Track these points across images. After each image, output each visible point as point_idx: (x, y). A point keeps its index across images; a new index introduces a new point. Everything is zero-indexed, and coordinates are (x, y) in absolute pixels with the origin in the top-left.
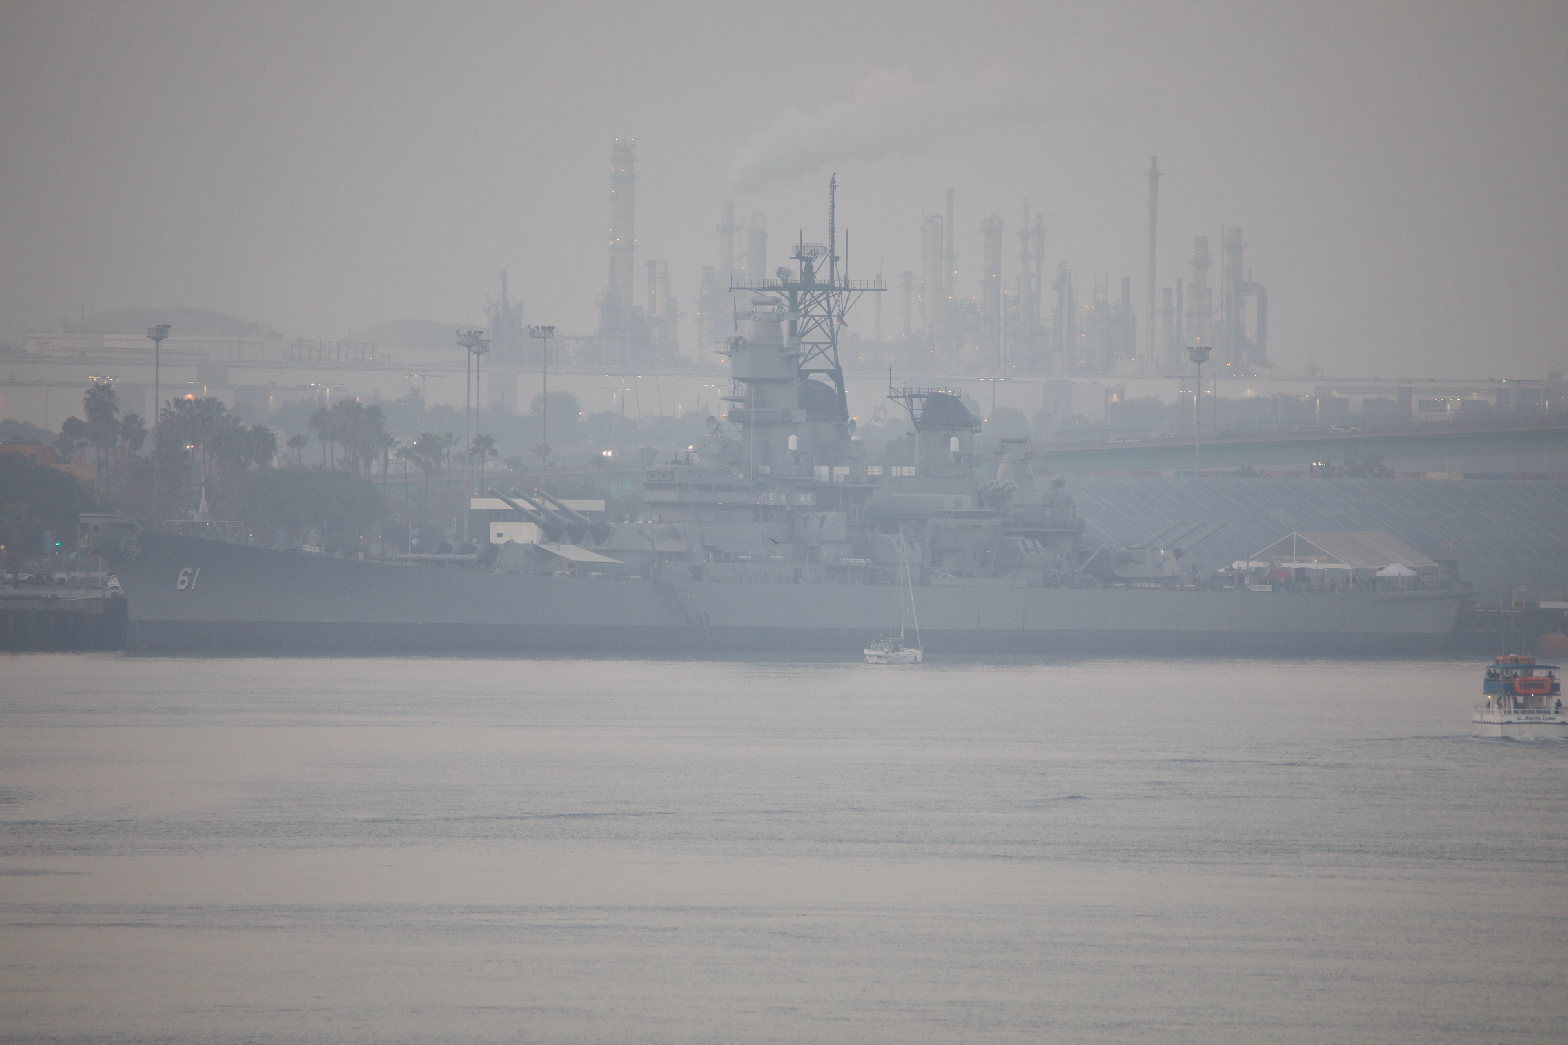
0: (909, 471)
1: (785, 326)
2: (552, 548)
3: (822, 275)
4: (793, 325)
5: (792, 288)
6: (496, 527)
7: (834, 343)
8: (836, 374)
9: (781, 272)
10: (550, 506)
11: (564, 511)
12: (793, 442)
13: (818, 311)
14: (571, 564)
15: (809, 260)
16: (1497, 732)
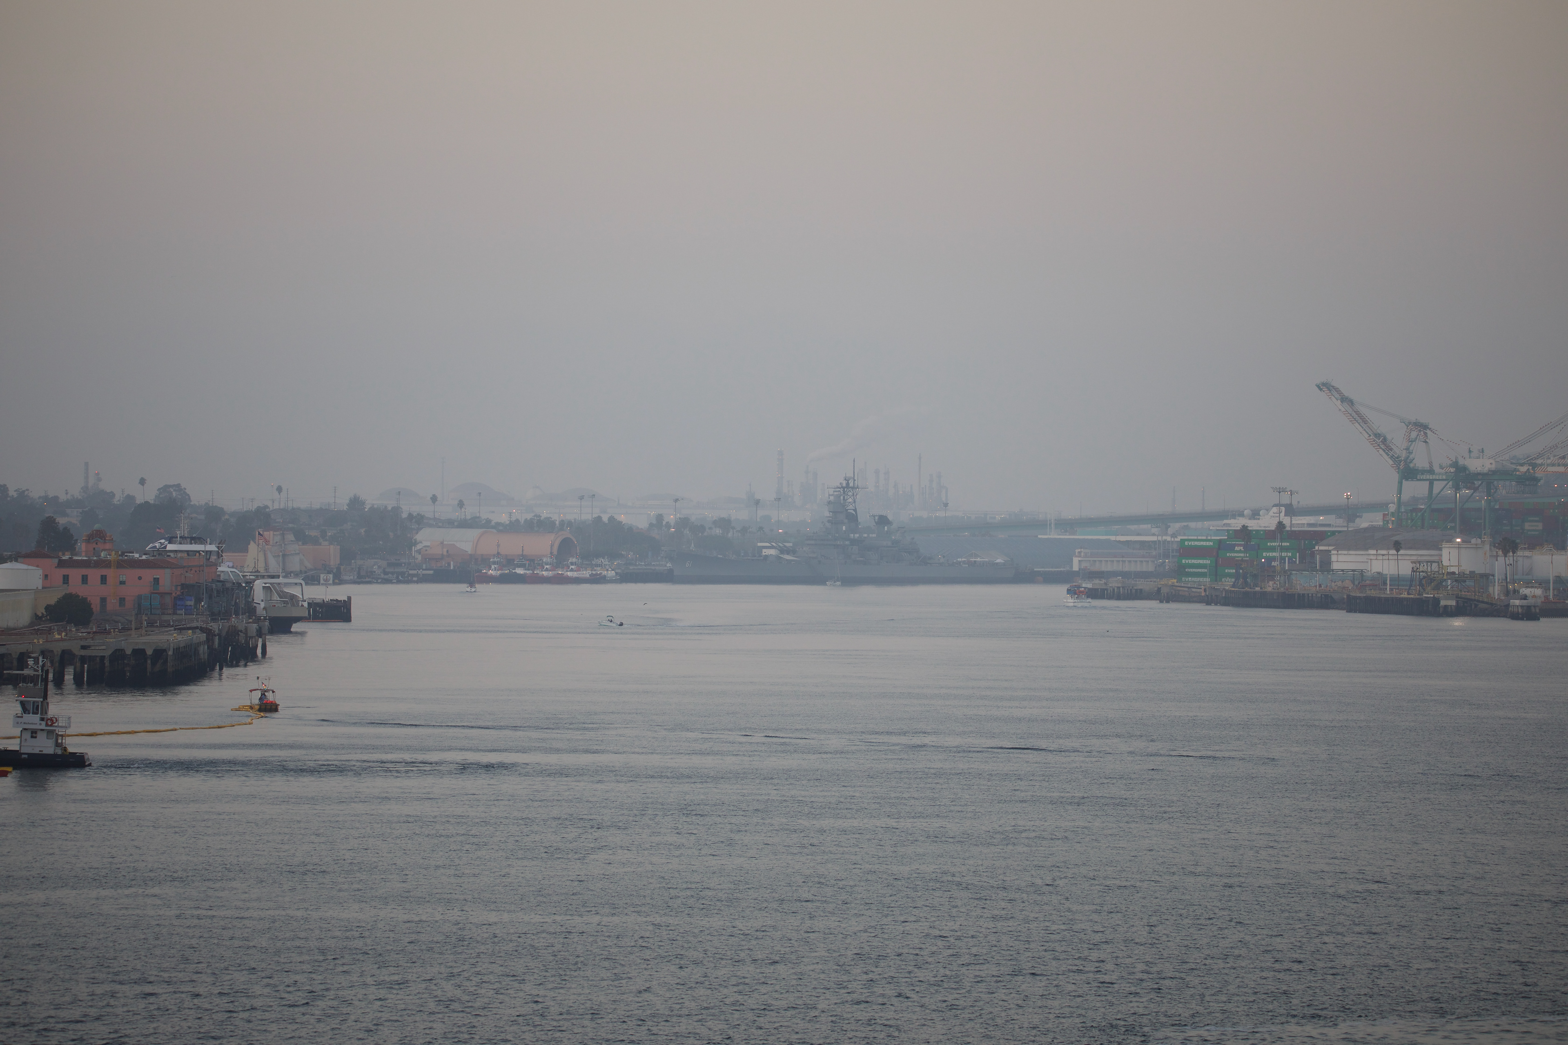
0: (874, 535)
1: (842, 497)
2: (782, 556)
3: (851, 485)
4: (844, 497)
5: (844, 488)
6: (764, 550)
7: (855, 502)
8: (855, 510)
9: (841, 484)
10: (781, 545)
11: (785, 546)
12: (844, 528)
13: (850, 494)
14: (787, 560)
15: (848, 481)
16: (1072, 604)
